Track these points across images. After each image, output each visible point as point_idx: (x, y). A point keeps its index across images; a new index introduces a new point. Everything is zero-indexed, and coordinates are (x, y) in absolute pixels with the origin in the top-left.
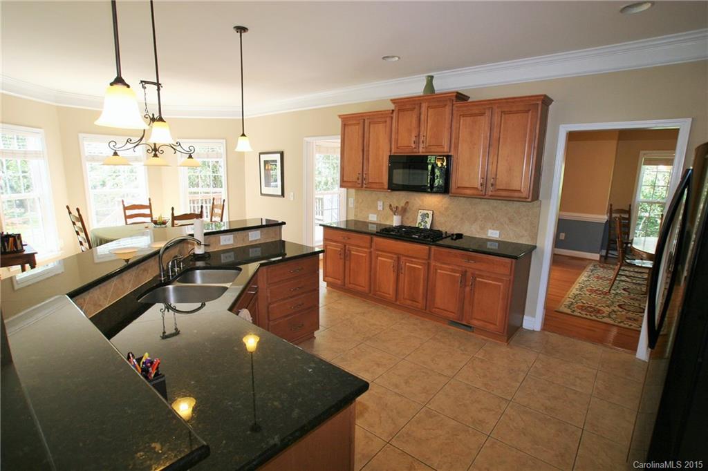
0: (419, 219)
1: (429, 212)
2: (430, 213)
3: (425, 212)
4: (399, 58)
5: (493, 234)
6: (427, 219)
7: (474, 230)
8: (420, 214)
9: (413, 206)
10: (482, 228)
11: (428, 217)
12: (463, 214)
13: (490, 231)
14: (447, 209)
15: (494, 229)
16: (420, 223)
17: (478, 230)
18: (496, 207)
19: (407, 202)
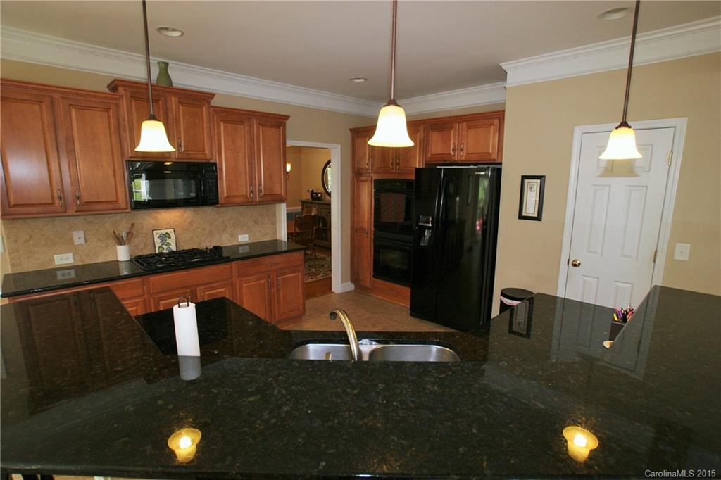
0: (158, 242)
1: (168, 231)
2: (170, 232)
3: (164, 232)
4: (183, 34)
5: (243, 238)
6: (168, 240)
7: (225, 240)
8: (156, 237)
9: (142, 227)
10: (233, 236)
11: (170, 238)
12: (211, 225)
13: (240, 237)
14: (191, 223)
15: (243, 234)
16: (159, 247)
17: (229, 238)
18: (242, 213)
19: (133, 225)
